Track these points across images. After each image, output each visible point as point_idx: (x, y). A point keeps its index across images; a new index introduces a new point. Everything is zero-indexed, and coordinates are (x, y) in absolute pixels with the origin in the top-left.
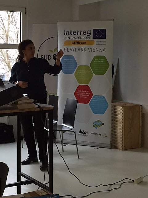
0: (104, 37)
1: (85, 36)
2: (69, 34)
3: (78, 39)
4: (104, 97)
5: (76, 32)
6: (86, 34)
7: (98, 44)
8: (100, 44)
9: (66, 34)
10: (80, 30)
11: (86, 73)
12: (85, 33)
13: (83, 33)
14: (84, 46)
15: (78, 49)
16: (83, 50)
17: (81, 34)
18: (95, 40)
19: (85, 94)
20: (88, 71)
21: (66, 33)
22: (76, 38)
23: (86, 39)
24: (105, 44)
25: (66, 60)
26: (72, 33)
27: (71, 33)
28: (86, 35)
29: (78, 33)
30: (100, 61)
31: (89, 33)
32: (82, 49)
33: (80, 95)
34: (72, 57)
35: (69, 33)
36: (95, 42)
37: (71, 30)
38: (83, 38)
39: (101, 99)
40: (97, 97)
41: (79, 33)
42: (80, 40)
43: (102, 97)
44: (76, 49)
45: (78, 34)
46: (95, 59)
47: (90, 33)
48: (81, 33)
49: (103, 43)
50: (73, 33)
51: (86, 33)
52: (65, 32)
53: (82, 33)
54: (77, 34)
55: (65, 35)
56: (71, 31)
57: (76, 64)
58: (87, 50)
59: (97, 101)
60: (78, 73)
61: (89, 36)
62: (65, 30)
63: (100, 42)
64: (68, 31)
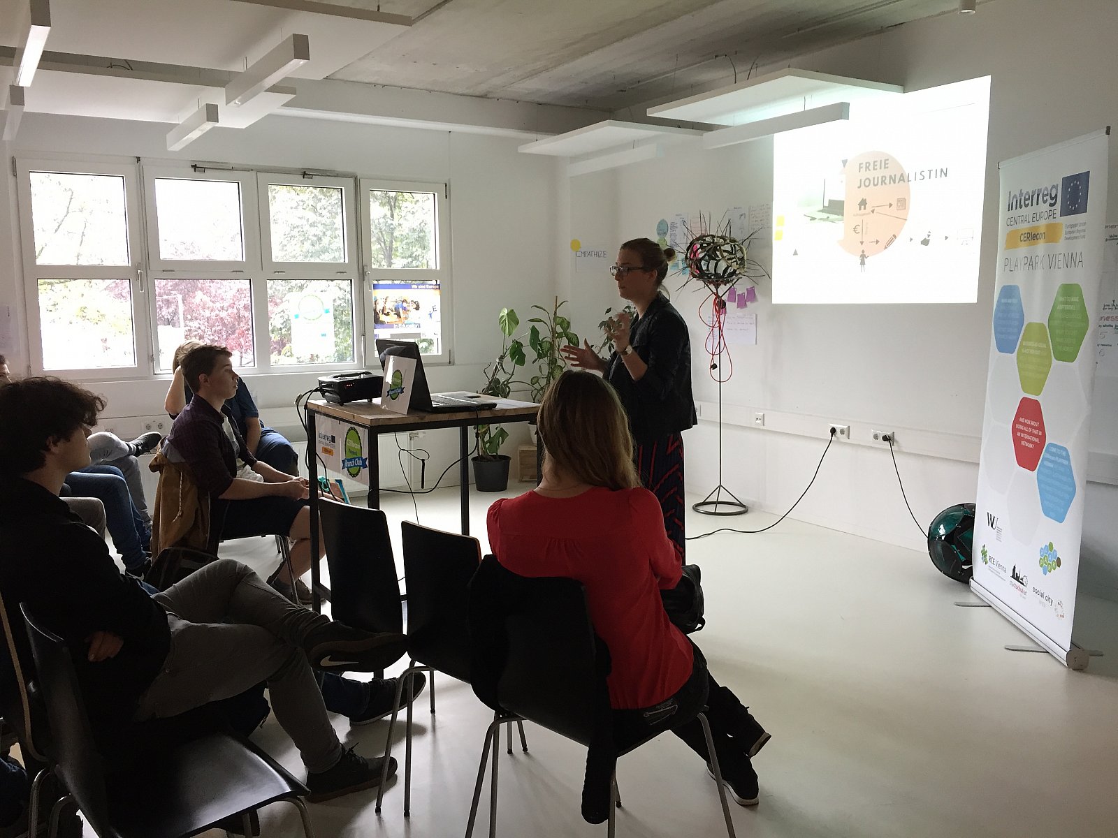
0: (1084, 207)
1: (1045, 208)
2: (1016, 207)
3: (1032, 224)
4: (1067, 458)
5: (1029, 198)
6: (1047, 201)
7: (1069, 235)
8: (1072, 239)
9: (1012, 209)
10: (1037, 187)
11: (1038, 353)
12: (1045, 199)
13: (1043, 196)
14: (1041, 247)
15: (1029, 259)
17: (1037, 204)
18: (1065, 220)
19: (1031, 434)
20: (1042, 346)
21: (1012, 204)
22: (1029, 217)
23: (1046, 222)
24: (1083, 233)
25: (1006, 301)
26: (1022, 203)
27: (1020, 201)
28: (1047, 206)
29: (1032, 196)
30: (1068, 307)
31: (1053, 195)
32: (1037, 259)
33: (1023, 435)
34: (1016, 291)
35: (1017, 202)
36: (1064, 230)
37: (1021, 190)
38: (1041, 216)
39: (1061, 460)
40: (1054, 450)
41: (1035, 199)
42: (1036, 224)
43: (1064, 453)
44: (1026, 261)
45: (1032, 205)
46: (1060, 299)
47: (1056, 197)
48: (1038, 195)
49: (1080, 231)
50: (1025, 200)
51: (1050, 201)
52: (1010, 199)
53: (1040, 198)
54: (1030, 202)
55: (1009, 209)
56: (1021, 194)
57: (1022, 319)
58: (1046, 262)
59: (1051, 465)
60: (1022, 351)
61: (1052, 208)
62: (1010, 192)
63: (1073, 229)
64: (1015, 196)
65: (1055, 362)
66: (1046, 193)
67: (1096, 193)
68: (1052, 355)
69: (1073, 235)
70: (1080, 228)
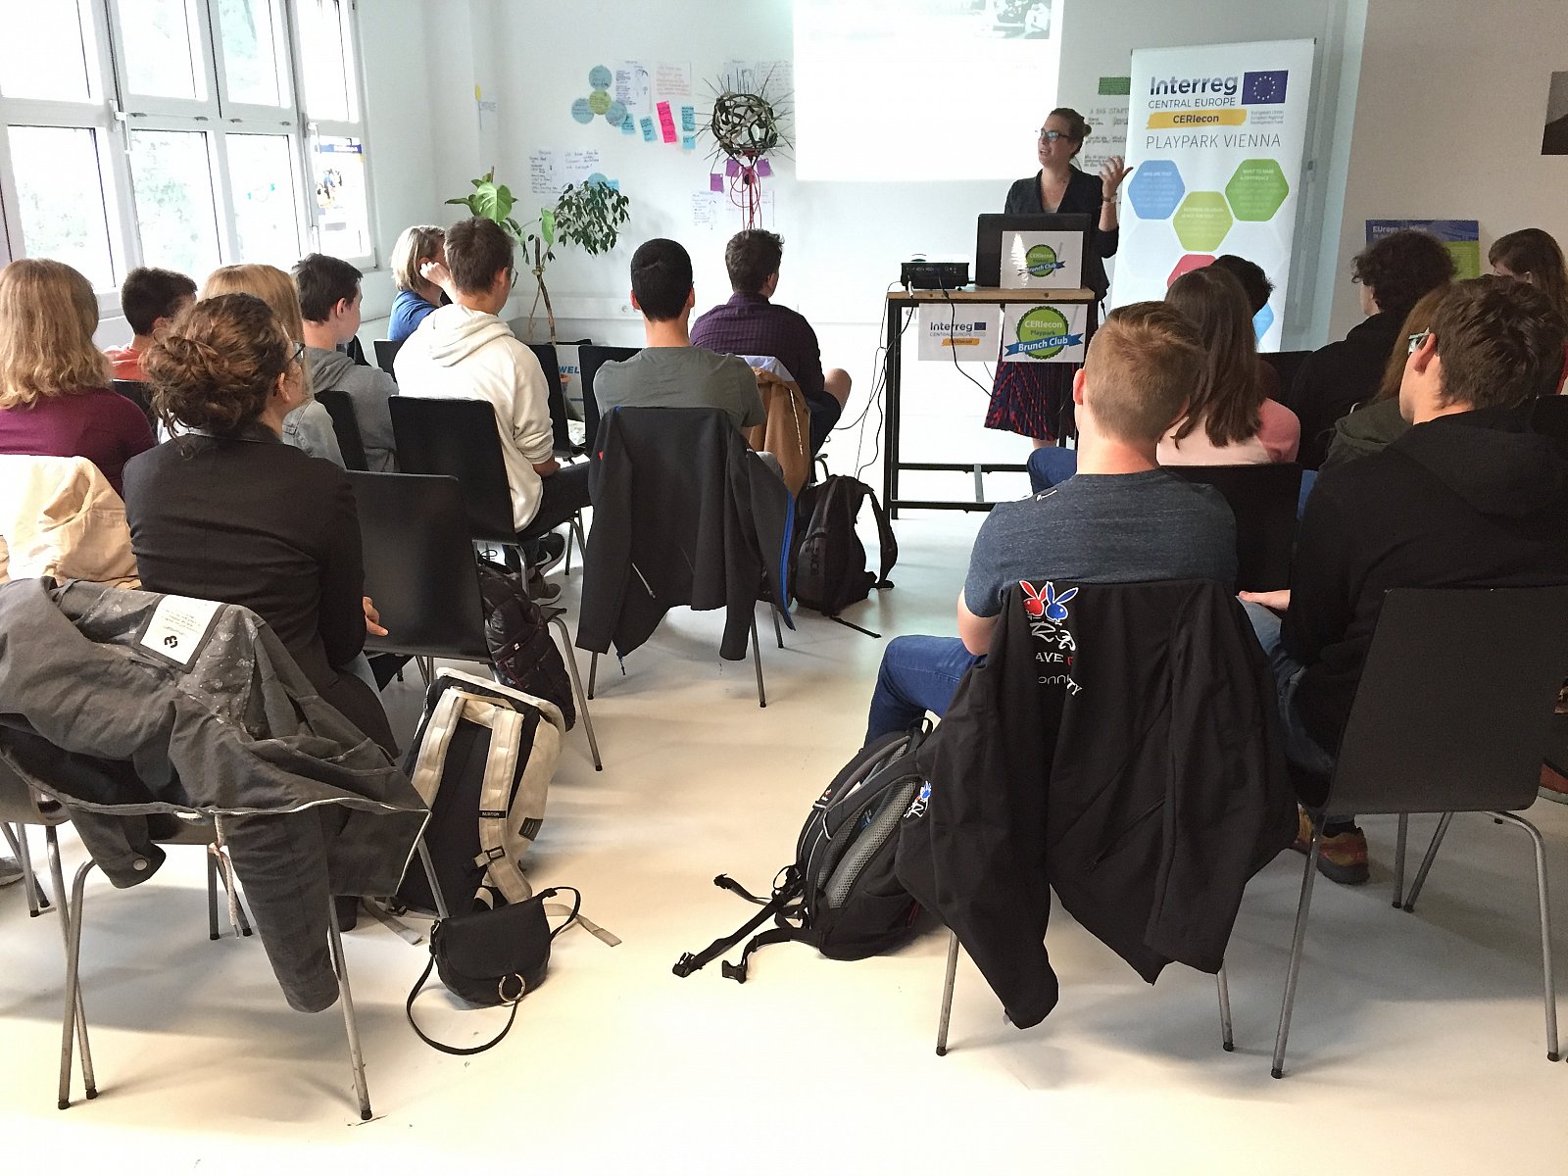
0: (1280, 98)
1: (1216, 95)
2: (1166, 92)
3: (1193, 108)
5: (1189, 86)
6: (1220, 90)
7: (1256, 120)
8: (1263, 123)
9: (1158, 93)
10: (1201, 77)
11: (1209, 216)
12: (1217, 88)
13: (1213, 85)
14: (1210, 130)
15: (1191, 138)
16: (1208, 143)
17: (1203, 91)
18: (1249, 107)
20: (1215, 210)
21: (1158, 89)
22: (1189, 102)
23: (1221, 107)
24: (1279, 120)
25: (1151, 174)
26: (1176, 88)
27: (1173, 87)
28: (1221, 94)
29: (1195, 85)
30: (1257, 178)
31: (1230, 86)
32: (1204, 139)
34: (1169, 166)
35: (1166, 88)
36: (1249, 115)
37: (1174, 78)
38: (1210, 102)
41: (1199, 87)
42: (1201, 108)
44: (1186, 139)
45: (1194, 91)
46: (1244, 172)
47: (1235, 87)
48: (1204, 85)
49: (1273, 118)
50: (1181, 86)
51: (1223, 88)
52: (1153, 85)
53: (1208, 87)
54: (1190, 89)
55: (1152, 93)
56: (1173, 81)
57: (1181, 188)
58: (1220, 141)
60: (1184, 216)
61: (1229, 97)
62: (1153, 79)
63: (1263, 115)
64: (1162, 82)
65: (1235, 221)
66: (1218, 83)
67: (1298, 88)
68: (1233, 216)
69: (1262, 120)
70: (1272, 115)
